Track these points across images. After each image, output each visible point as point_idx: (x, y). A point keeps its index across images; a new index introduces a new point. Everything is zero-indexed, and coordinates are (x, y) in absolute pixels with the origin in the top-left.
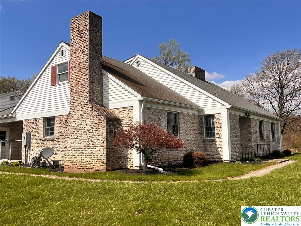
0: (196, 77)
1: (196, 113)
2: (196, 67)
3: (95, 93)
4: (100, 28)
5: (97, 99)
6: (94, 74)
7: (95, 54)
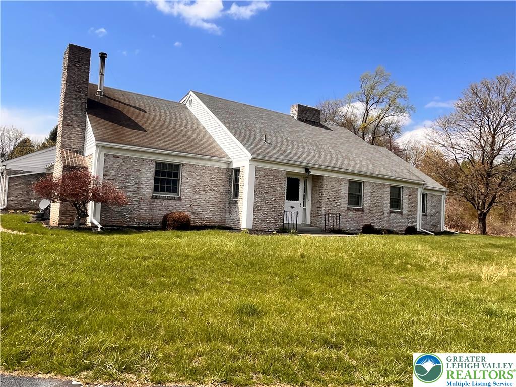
0: (299, 119)
1: (223, 166)
2: (299, 106)
3: (72, 138)
4: (87, 63)
5: (75, 144)
6: (72, 116)
7: (76, 93)
